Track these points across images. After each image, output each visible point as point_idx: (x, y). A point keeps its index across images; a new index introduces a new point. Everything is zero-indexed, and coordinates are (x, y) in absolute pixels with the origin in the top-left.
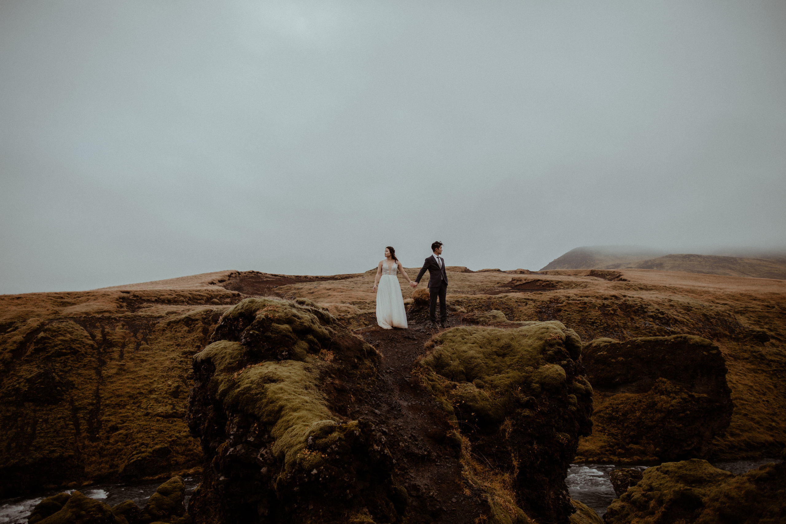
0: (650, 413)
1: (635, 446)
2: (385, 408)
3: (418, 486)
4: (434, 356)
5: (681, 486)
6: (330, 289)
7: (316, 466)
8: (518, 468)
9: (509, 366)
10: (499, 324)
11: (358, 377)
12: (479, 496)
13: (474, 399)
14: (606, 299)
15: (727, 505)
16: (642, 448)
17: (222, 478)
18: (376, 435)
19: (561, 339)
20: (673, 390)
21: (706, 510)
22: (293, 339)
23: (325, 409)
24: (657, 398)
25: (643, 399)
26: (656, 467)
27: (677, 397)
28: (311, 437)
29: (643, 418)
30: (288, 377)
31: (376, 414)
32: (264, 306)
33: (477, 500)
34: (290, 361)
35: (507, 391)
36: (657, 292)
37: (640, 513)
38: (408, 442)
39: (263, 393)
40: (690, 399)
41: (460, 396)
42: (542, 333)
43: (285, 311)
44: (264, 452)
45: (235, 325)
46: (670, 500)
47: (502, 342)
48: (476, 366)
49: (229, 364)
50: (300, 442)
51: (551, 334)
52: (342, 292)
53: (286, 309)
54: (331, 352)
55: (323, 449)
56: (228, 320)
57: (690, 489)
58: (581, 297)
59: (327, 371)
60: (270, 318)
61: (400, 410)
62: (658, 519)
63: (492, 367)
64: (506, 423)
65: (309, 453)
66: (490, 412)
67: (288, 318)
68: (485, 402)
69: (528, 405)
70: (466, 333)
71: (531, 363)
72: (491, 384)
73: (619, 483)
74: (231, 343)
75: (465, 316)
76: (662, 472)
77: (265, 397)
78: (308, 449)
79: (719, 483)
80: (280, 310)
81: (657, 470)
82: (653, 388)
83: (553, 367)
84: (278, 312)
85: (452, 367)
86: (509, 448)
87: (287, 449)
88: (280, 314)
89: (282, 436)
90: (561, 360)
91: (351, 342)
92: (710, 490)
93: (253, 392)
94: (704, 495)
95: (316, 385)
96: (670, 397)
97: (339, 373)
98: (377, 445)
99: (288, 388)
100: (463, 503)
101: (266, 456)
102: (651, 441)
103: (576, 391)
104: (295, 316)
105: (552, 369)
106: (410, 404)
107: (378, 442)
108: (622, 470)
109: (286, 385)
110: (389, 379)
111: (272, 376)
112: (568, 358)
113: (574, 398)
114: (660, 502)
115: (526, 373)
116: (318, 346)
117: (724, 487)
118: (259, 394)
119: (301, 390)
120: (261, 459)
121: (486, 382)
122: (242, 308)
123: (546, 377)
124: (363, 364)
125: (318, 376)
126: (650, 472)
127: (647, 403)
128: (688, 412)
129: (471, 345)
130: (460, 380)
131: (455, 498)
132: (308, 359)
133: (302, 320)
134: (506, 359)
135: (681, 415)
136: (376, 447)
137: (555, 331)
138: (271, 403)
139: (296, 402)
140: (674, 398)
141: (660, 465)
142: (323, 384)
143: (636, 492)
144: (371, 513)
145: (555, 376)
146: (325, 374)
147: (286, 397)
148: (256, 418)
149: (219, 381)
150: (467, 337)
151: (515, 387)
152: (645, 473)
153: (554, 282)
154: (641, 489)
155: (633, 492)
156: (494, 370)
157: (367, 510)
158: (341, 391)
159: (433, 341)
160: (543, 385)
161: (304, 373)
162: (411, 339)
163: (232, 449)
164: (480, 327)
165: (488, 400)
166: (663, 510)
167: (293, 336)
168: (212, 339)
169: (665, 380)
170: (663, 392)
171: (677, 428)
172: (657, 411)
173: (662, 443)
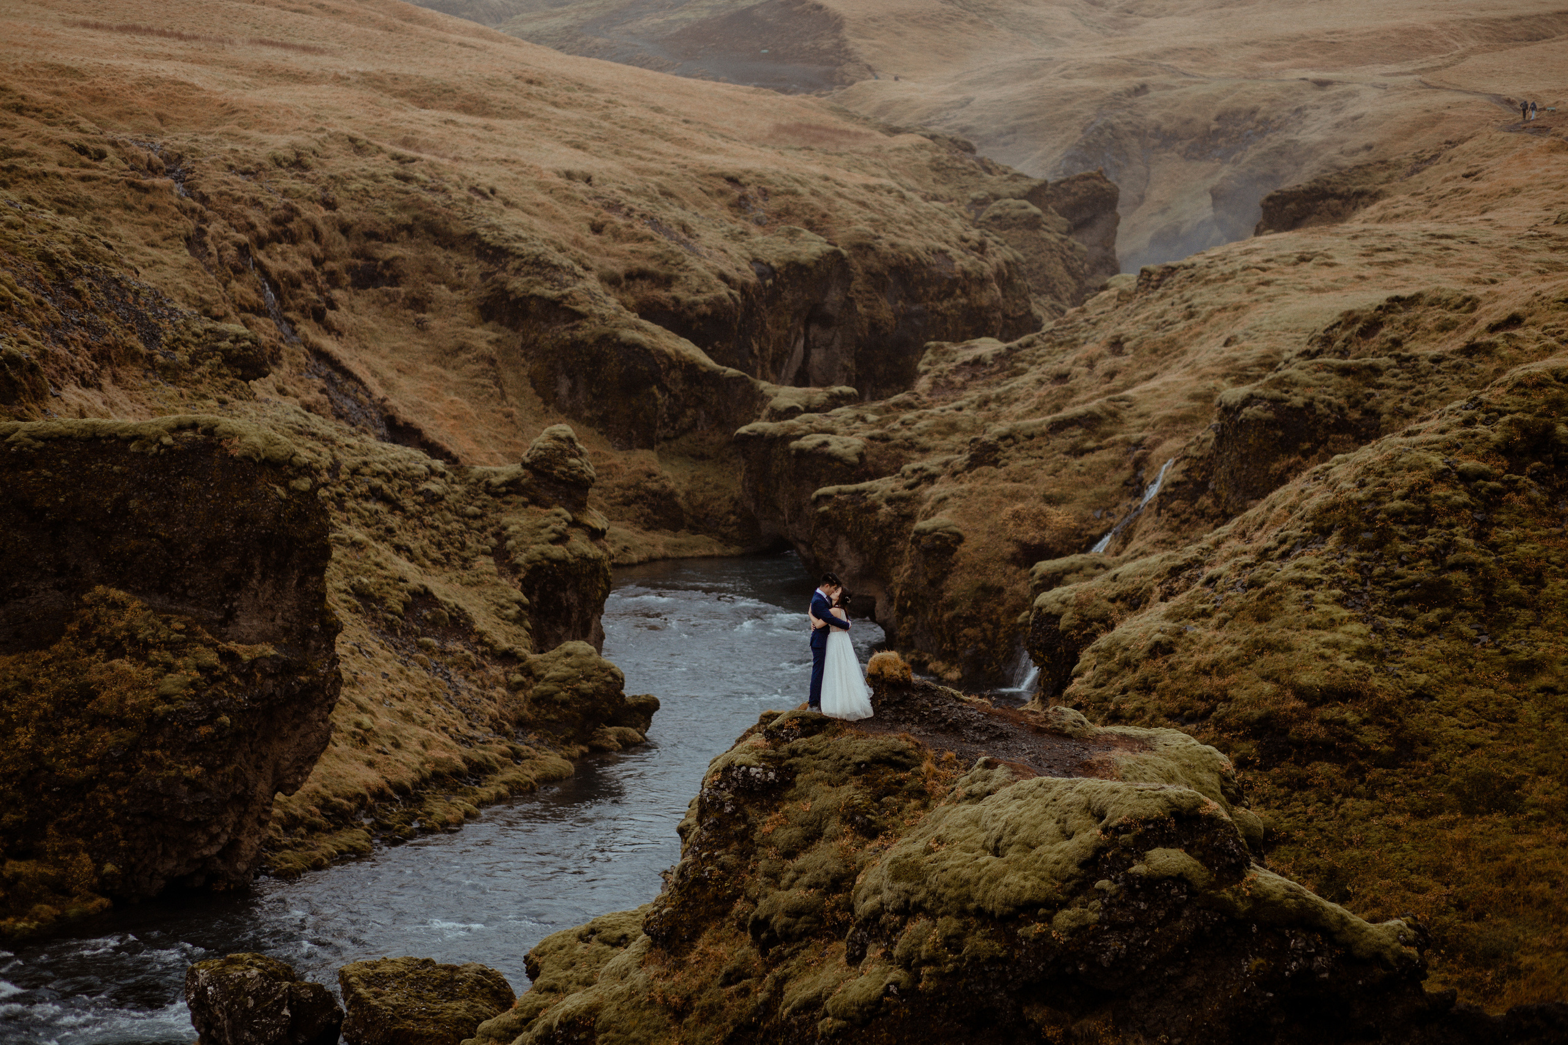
0: (70, 730)
1: (24, 867)
16: (51, 872)
20: (163, 635)
24: (97, 668)
25: (36, 676)
27: (180, 663)
29: (46, 751)
40: (225, 669)
82: (73, 627)
96: (150, 664)
102: (80, 841)
127: (57, 694)
128: (225, 719)
135: (204, 730)
140: (169, 668)
169: (119, 594)
170: (118, 644)
171: (187, 781)
172: (98, 720)
173: (122, 844)
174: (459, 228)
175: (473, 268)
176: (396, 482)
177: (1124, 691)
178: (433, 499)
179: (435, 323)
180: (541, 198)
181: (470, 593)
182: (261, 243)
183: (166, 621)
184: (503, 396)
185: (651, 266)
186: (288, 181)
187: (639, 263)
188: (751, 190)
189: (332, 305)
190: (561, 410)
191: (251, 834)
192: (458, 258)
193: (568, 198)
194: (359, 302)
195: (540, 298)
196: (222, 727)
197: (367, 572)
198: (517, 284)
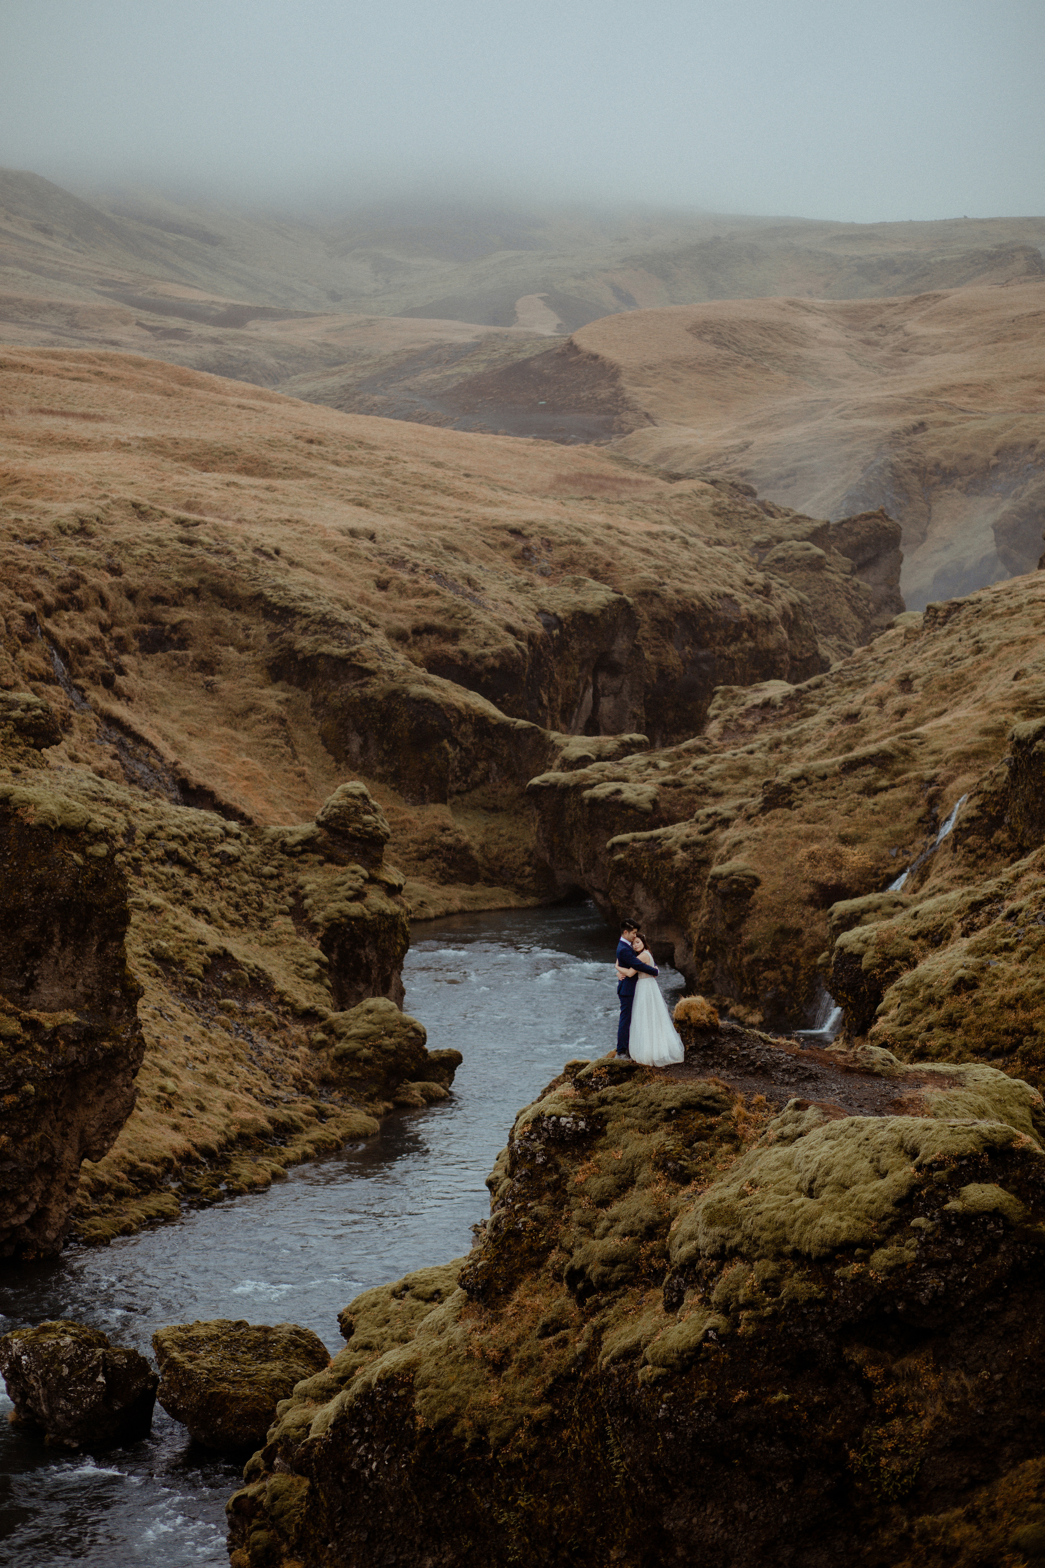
174: (245, 590)
175: (260, 629)
176: (192, 845)
177: (929, 1028)
178: (229, 860)
179: (224, 685)
180: (326, 556)
181: (270, 953)
182: (48, 611)
184: (295, 756)
185: (438, 621)
186: (74, 549)
187: (426, 619)
188: (535, 542)
189: (121, 671)
190: (353, 767)
191: (58, 1202)
192: (245, 619)
193: (353, 556)
194: (148, 667)
195: (328, 657)
196: (27, 1096)
197: (166, 936)
198: (304, 643)
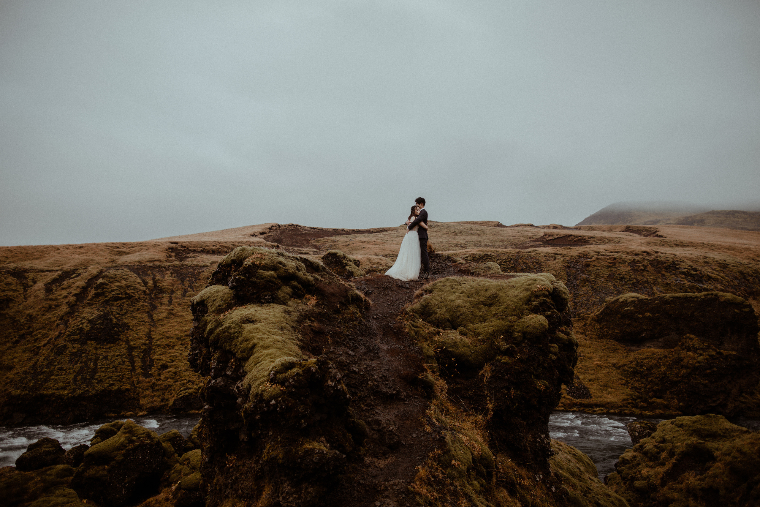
0: (676, 368)
1: (658, 401)
2: (362, 350)
3: (380, 420)
4: (421, 304)
5: (694, 439)
6: (365, 242)
7: (275, 397)
8: (492, 410)
9: (494, 315)
10: (493, 276)
11: (339, 320)
12: (439, 433)
13: (455, 345)
14: (637, 255)
15: (739, 459)
16: (665, 403)
17: (206, 407)
18: (332, 372)
19: (548, 291)
20: (701, 346)
21: (717, 463)
22: (277, 285)
23: (296, 348)
24: (684, 354)
25: (669, 354)
26: (670, 420)
27: (704, 354)
28: (273, 372)
29: (668, 373)
30: (266, 319)
31: (350, 355)
32: (253, 253)
33: (436, 437)
34: (272, 304)
35: (489, 338)
36: (694, 249)
37: (651, 464)
38: (379, 382)
39: (240, 332)
40: (718, 356)
41: (442, 342)
42: (530, 285)
43: (271, 259)
44: (240, 385)
45: (228, 271)
46: (682, 452)
47: (490, 293)
48: (461, 315)
49: (219, 306)
50: (264, 376)
51: (538, 286)
52: (376, 245)
53: (273, 257)
54: (315, 298)
55: (282, 383)
56: (222, 266)
57: (704, 443)
58: (611, 252)
59: (307, 315)
60: (257, 264)
61: (377, 353)
62: (668, 470)
63: (477, 316)
64: (485, 369)
65: (270, 385)
66: (470, 358)
67: (274, 266)
68: (467, 349)
69: (506, 353)
70: (455, 283)
71: (515, 313)
72: (474, 332)
73: (637, 434)
74: (224, 287)
75: (462, 267)
76: (676, 425)
77: (242, 335)
78: (269, 382)
79: (734, 438)
80: (267, 258)
81: (672, 423)
82: (680, 344)
83: (536, 317)
84: (264, 259)
85: (437, 316)
86: (486, 392)
87: (253, 383)
88: (266, 261)
89: (251, 370)
90: (545, 311)
91: (337, 289)
92: (723, 445)
93: (231, 331)
94: (717, 449)
95: (293, 327)
96: (697, 354)
97: (320, 317)
98: (332, 381)
99: (263, 328)
100: (423, 438)
101: (241, 388)
102: (675, 396)
103: (558, 340)
104: (280, 263)
105: (535, 319)
106: (389, 348)
107: (334, 378)
108: (640, 423)
109: (263, 326)
110: (374, 325)
111: (251, 317)
112: (553, 309)
113: (555, 348)
114: (672, 454)
115: (510, 322)
116: (302, 292)
117: (738, 442)
118: (236, 332)
119: (276, 330)
120: (237, 391)
121: (469, 330)
122: (234, 256)
123: (528, 326)
124: (347, 309)
125: (296, 319)
126: (664, 425)
127: (673, 360)
128: (715, 369)
129: (459, 294)
130: (445, 327)
131: (416, 434)
132: (290, 303)
133: (287, 268)
134: (493, 308)
135: (708, 371)
136: (330, 383)
137: (543, 283)
138: (246, 341)
139: (268, 342)
140: (701, 355)
141: (675, 418)
142: (301, 326)
143: (649, 444)
144: (328, 442)
145: (537, 326)
146: (303, 317)
147: (259, 336)
148: (233, 354)
149: (208, 321)
150: (456, 287)
151: (497, 335)
152: (659, 426)
153: (586, 238)
154: (654, 440)
155: (645, 443)
156: (479, 319)
157: (324, 439)
158: (318, 333)
159: (423, 290)
160: (524, 334)
161: (283, 316)
162: (404, 288)
163: (213, 381)
164: (471, 278)
165: (469, 347)
166: (674, 461)
167: (278, 282)
168: (209, 283)
169: (692, 336)
170: (690, 348)
171: (702, 384)
172: (682, 367)
173: (686, 399)
183: (703, 343)
